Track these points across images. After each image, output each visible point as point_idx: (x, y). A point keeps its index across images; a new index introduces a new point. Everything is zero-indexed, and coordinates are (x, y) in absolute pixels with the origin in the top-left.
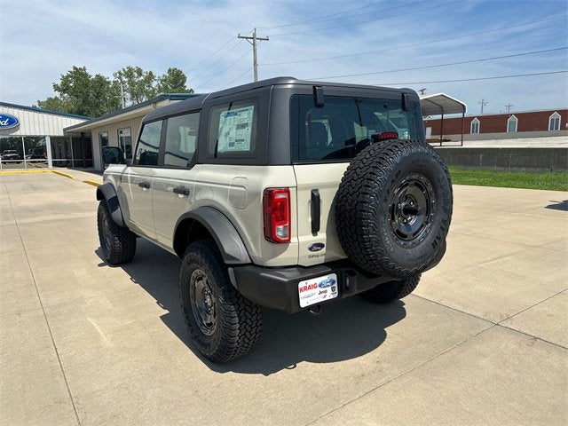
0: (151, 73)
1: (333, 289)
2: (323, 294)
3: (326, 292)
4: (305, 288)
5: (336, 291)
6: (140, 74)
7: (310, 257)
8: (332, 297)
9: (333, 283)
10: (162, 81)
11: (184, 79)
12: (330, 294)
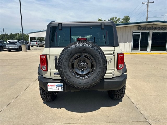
0: (119, 18)
1: (62, 88)
2: (58, 89)
3: (59, 88)
4: (50, 86)
5: (63, 88)
6: (116, 19)
7: (55, 76)
8: (61, 90)
9: (62, 86)
10: (122, 20)
11: (129, 19)
12: (60, 89)
